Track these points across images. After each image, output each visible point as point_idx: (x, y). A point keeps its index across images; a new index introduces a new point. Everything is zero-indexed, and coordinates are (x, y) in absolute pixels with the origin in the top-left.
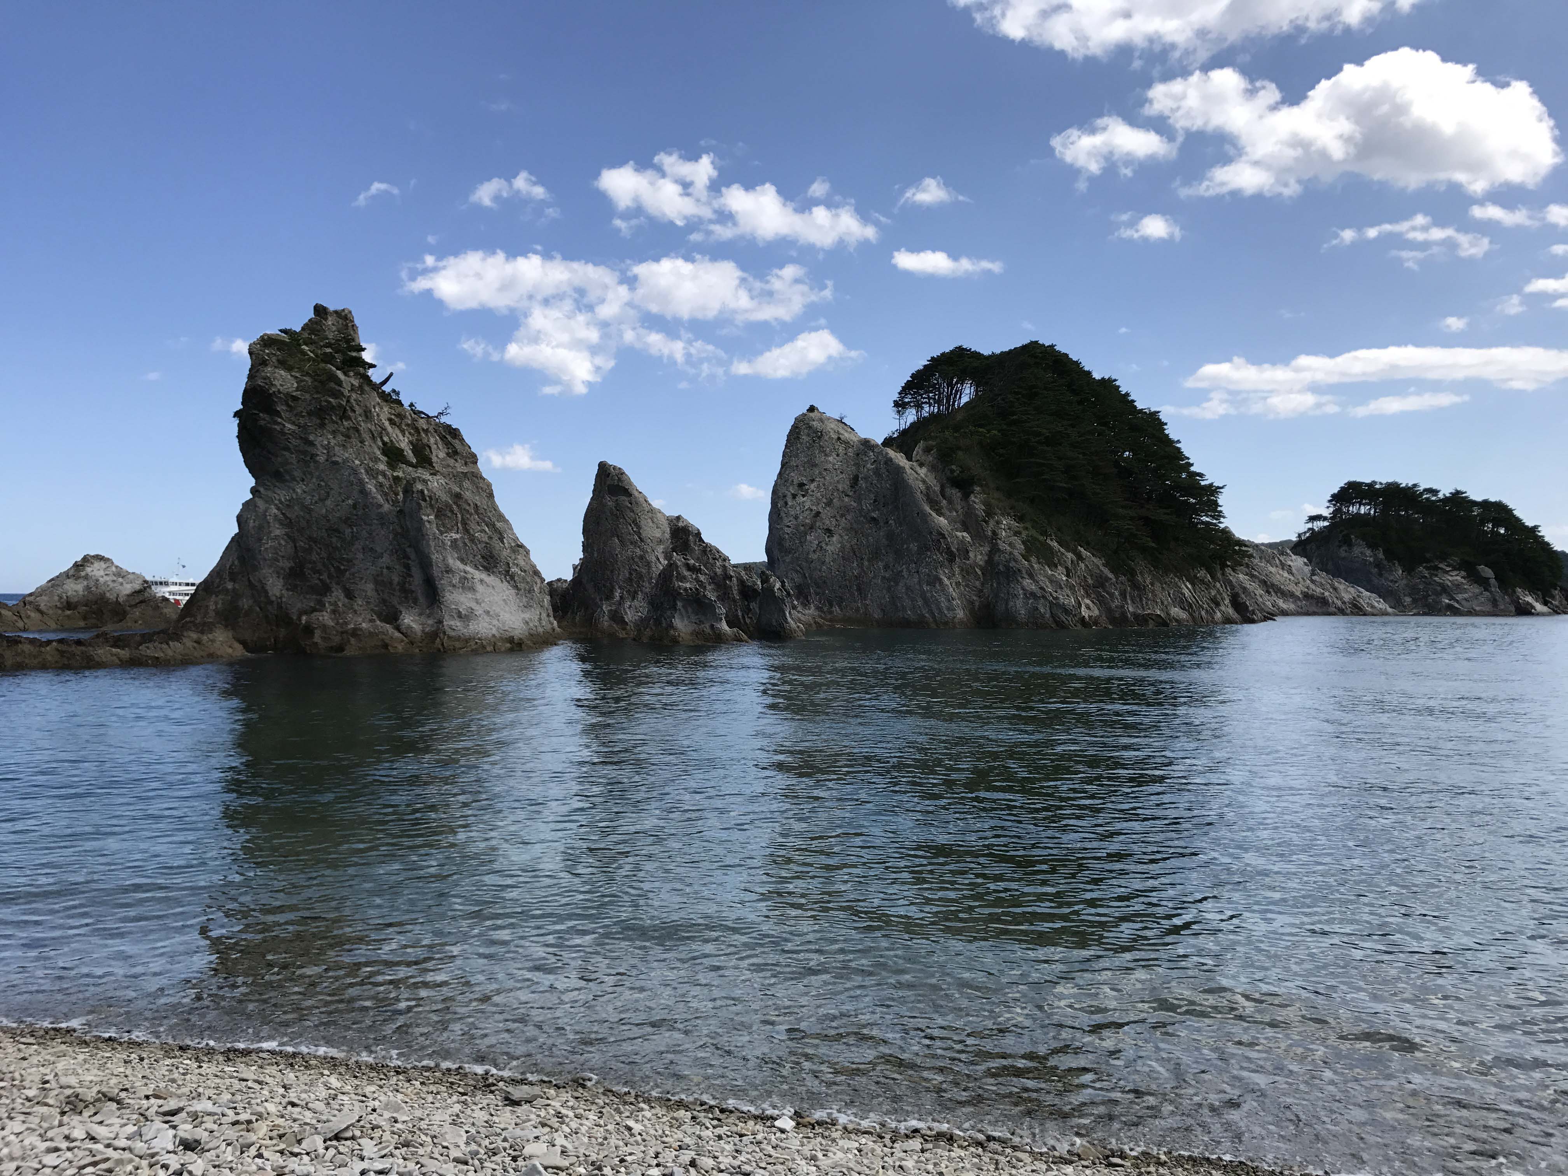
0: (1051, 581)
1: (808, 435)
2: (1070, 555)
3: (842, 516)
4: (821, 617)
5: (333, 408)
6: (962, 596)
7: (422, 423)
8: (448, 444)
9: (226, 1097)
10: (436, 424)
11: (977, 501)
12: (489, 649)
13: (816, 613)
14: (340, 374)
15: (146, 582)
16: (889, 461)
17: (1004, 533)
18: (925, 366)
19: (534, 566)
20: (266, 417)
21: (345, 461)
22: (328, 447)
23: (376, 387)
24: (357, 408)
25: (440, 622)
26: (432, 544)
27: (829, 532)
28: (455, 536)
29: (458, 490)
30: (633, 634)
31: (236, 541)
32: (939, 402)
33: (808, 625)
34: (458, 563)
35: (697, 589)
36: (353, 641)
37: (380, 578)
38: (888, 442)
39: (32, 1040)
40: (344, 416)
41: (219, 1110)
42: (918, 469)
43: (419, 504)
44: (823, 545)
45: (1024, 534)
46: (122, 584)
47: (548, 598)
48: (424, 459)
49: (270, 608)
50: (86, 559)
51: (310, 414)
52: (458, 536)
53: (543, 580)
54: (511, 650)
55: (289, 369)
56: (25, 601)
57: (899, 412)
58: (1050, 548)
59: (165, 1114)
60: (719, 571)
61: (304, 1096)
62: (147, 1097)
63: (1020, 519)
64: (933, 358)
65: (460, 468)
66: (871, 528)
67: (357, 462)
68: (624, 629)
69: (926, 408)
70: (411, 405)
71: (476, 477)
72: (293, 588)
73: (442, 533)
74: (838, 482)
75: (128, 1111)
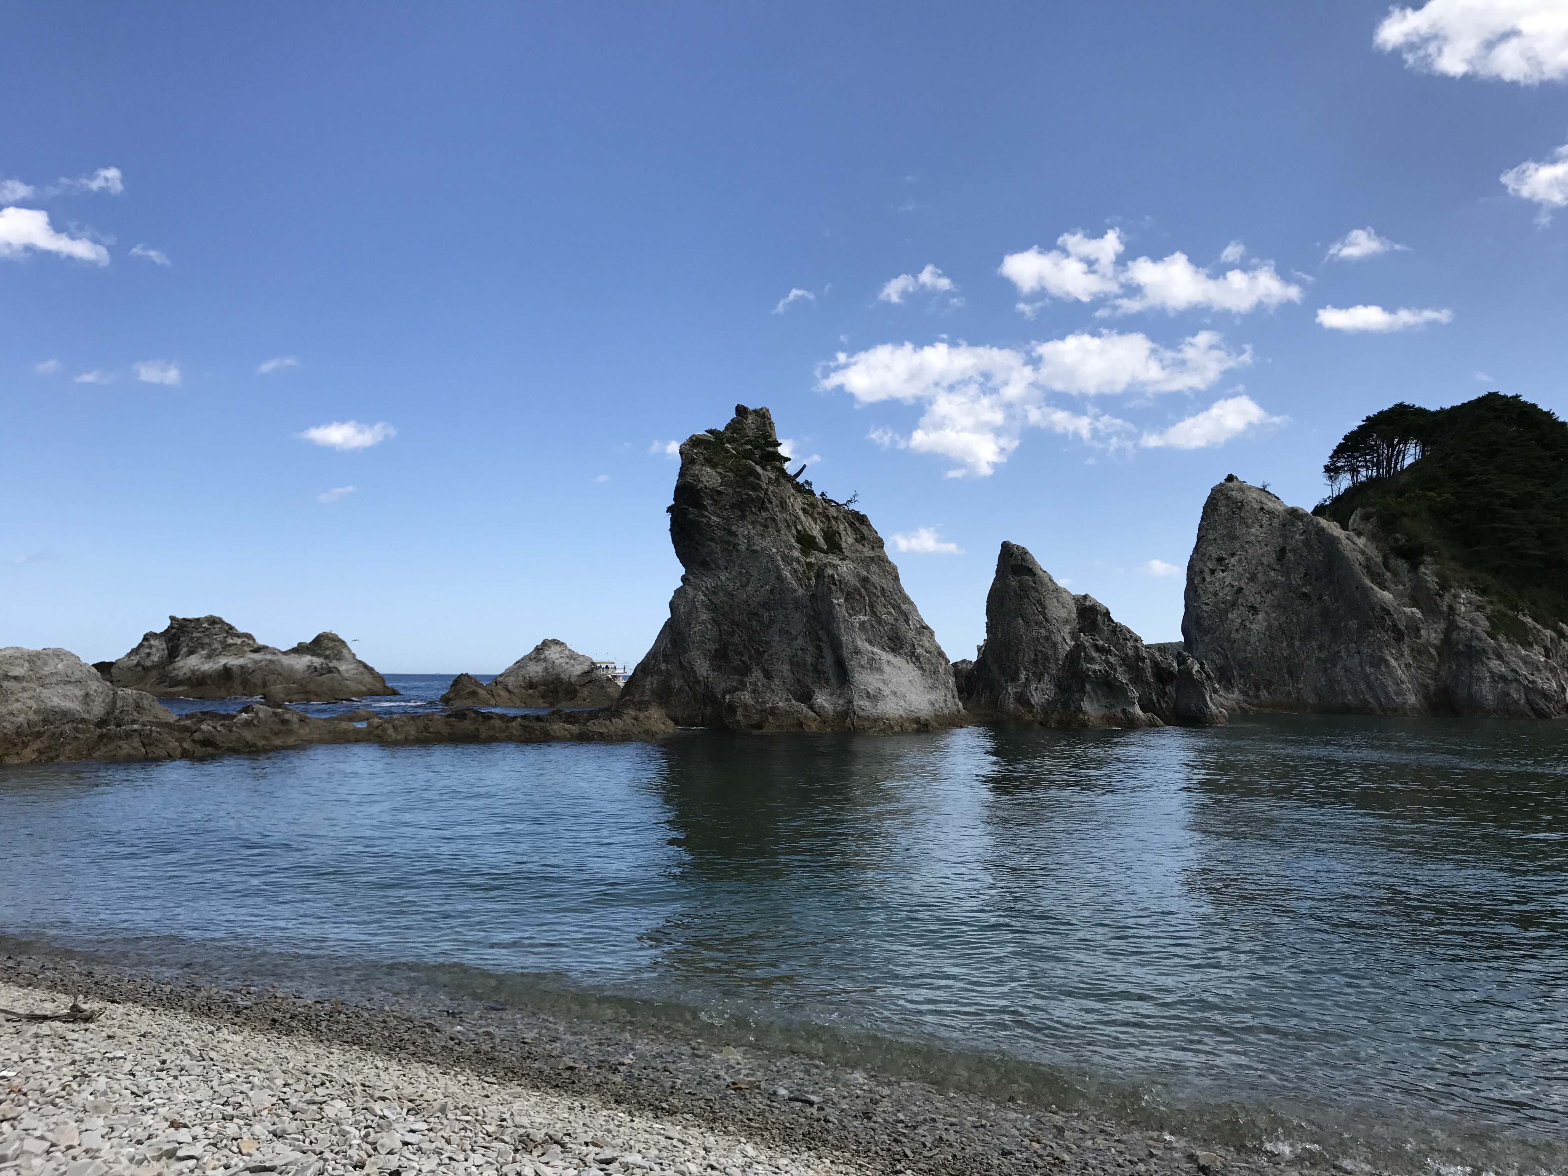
0: (1525, 663)
1: (1227, 506)
2: (1549, 633)
3: (1267, 592)
4: (1246, 701)
5: (752, 500)
6: (1412, 678)
7: (833, 512)
8: (856, 530)
9: (654, 1152)
10: (846, 512)
11: (1428, 573)
12: (896, 729)
13: (1241, 698)
14: (758, 468)
15: (593, 663)
16: (1321, 531)
17: (1463, 609)
18: (1360, 427)
19: (938, 648)
20: (696, 512)
21: (764, 549)
22: (748, 537)
23: (791, 479)
24: (774, 500)
25: (850, 702)
26: (842, 626)
27: (1254, 609)
28: (863, 618)
29: (865, 573)
30: (1039, 718)
31: (669, 626)
32: (1378, 465)
33: (1231, 710)
34: (866, 644)
35: (1106, 671)
36: (771, 719)
37: (795, 659)
38: (1320, 510)
39: (493, 1080)
40: (763, 508)
41: (647, 1164)
42: (1355, 539)
43: (830, 588)
44: (1247, 623)
45: (1489, 609)
46: (573, 666)
47: (954, 679)
48: (834, 545)
49: (698, 688)
50: (546, 644)
51: (732, 506)
52: (866, 618)
53: (947, 661)
54: (918, 732)
55: (714, 466)
56: (496, 681)
57: (1330, 477)
58: (1523, 624)
59: (601, 1162)
60: (1130, 652)
61: (722, 1160)
62: (587, 1144)
63: (1483, 592)
64: (1368, 418)
65: (868, 552)
66: (1301, 605)
67: (774, 550)
68: (1031, 712)
69: (1363, 472)
70: (823, 494)
71: (882, 561)
72: (717, 668)
73: (851, 616)
74: (1262, 555)
75: (570, 1155)
